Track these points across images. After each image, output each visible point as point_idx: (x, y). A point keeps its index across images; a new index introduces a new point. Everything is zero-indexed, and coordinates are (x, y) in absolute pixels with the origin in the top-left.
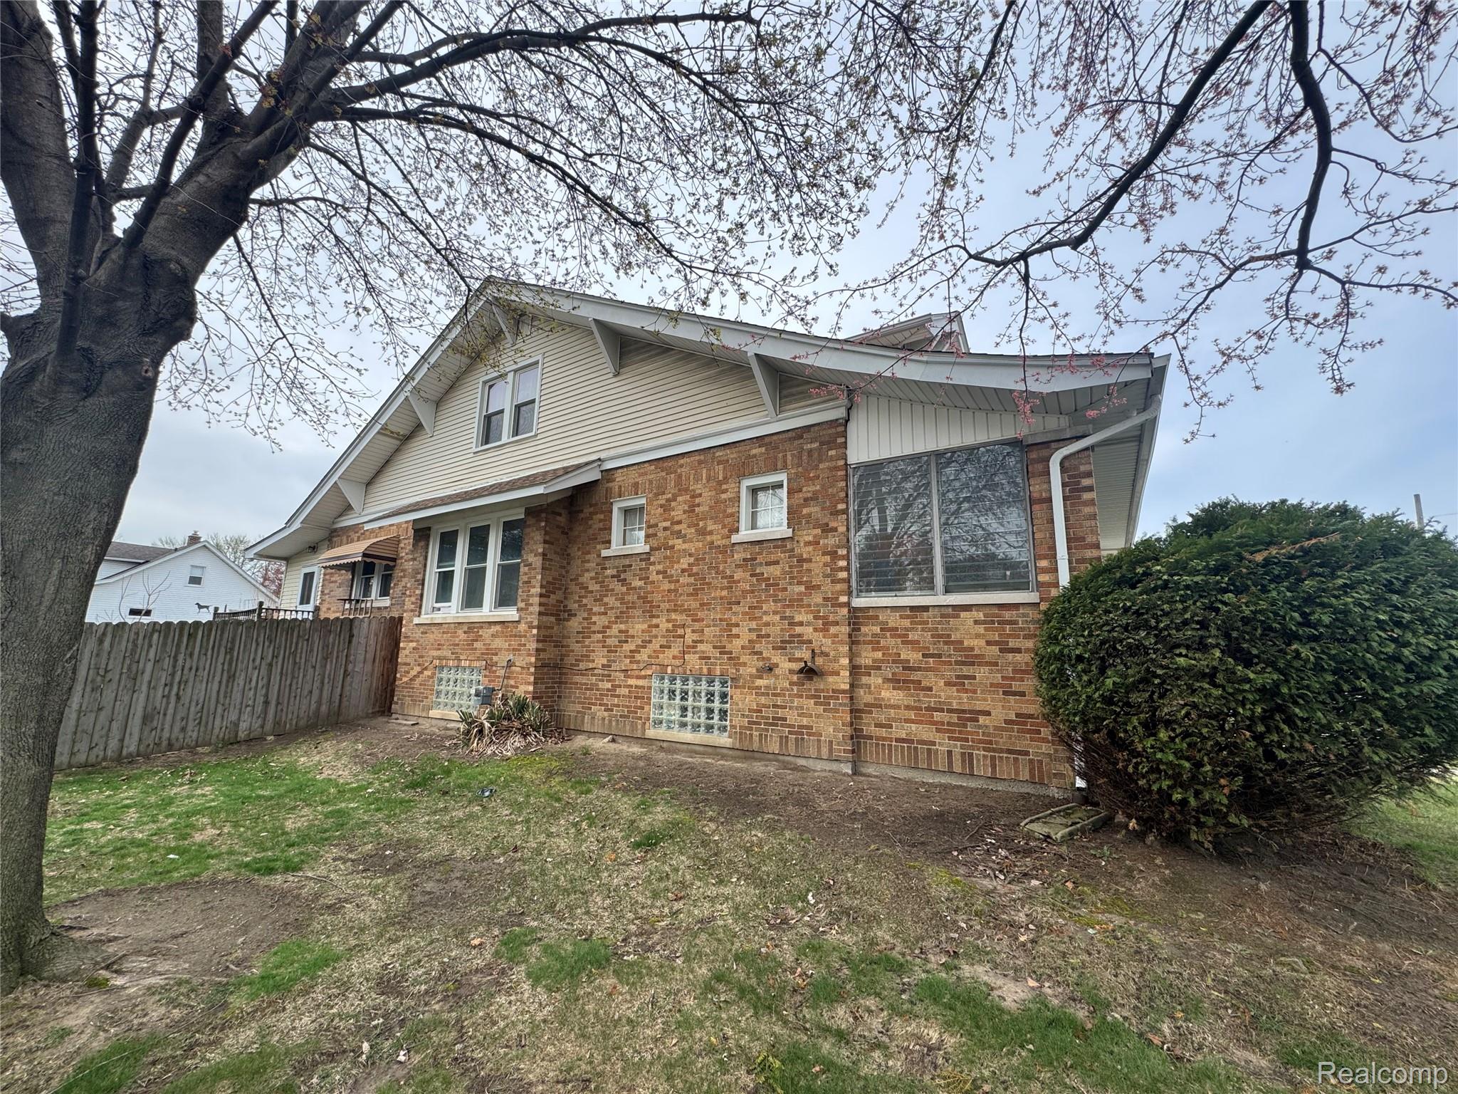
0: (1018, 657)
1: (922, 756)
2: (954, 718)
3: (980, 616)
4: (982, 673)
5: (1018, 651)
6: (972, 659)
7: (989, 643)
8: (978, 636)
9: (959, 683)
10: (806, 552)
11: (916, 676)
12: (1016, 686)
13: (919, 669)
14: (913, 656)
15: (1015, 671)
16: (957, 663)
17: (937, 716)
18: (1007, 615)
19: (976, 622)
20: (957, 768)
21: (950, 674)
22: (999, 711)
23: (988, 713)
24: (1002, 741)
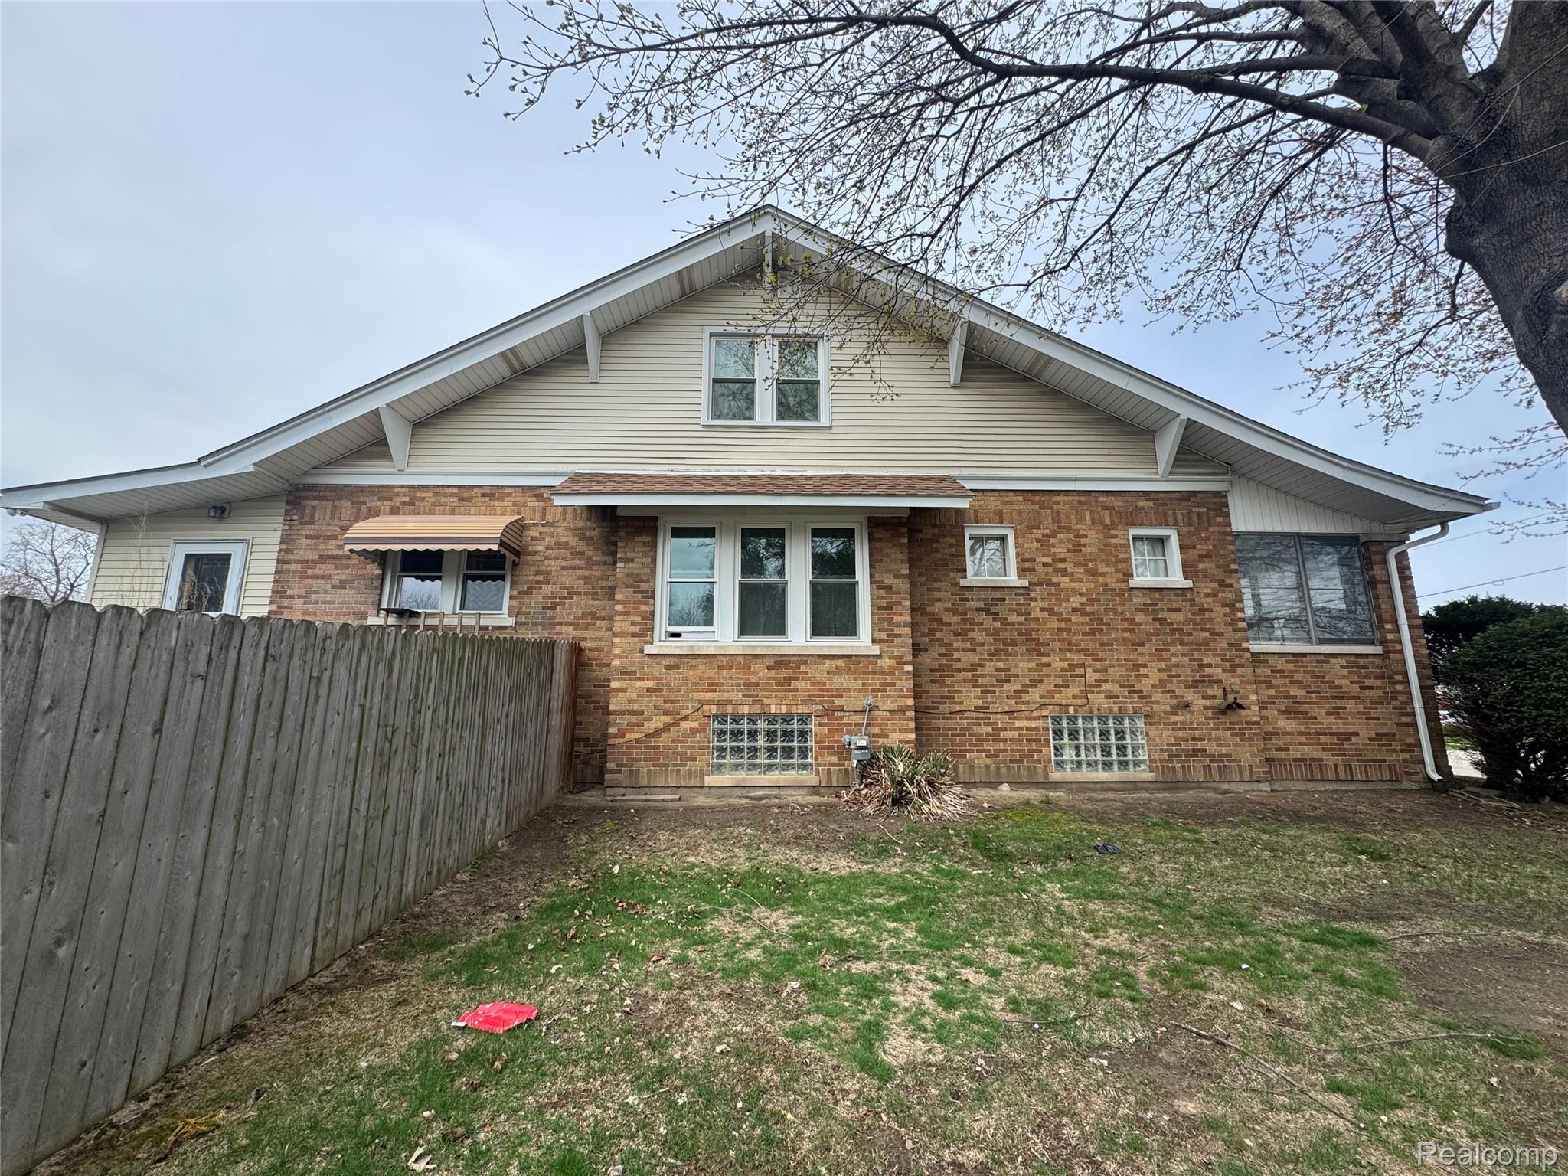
0: (1372, 692)
1: (1316, 771)
2: (1335, 739)
3: (1343, 662)
4: (1350, 704)
5: (1371, 688)
6: (1343, 695)
7: (1352, 682)
8: (1344, 677)
9: (1336, 712)
10: (1207, 602)
11: (1304, 708)
12: (1373, 713)
13: (1306, 703)
14: (1300, 693)
15: (1372, 703)
16: (1333, 697)
17: (1323, 738)
18: (1361, 662)
19: (1342, 667)
20: (1343, 776)
21: (1329, 706)
22: (1365, 732)
23: (1357, 734)
24: (1369, 754)
